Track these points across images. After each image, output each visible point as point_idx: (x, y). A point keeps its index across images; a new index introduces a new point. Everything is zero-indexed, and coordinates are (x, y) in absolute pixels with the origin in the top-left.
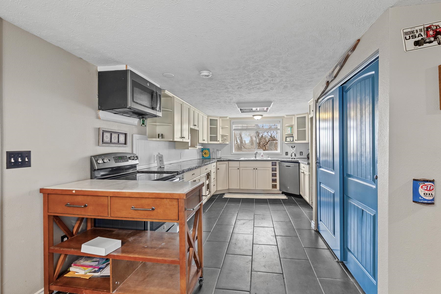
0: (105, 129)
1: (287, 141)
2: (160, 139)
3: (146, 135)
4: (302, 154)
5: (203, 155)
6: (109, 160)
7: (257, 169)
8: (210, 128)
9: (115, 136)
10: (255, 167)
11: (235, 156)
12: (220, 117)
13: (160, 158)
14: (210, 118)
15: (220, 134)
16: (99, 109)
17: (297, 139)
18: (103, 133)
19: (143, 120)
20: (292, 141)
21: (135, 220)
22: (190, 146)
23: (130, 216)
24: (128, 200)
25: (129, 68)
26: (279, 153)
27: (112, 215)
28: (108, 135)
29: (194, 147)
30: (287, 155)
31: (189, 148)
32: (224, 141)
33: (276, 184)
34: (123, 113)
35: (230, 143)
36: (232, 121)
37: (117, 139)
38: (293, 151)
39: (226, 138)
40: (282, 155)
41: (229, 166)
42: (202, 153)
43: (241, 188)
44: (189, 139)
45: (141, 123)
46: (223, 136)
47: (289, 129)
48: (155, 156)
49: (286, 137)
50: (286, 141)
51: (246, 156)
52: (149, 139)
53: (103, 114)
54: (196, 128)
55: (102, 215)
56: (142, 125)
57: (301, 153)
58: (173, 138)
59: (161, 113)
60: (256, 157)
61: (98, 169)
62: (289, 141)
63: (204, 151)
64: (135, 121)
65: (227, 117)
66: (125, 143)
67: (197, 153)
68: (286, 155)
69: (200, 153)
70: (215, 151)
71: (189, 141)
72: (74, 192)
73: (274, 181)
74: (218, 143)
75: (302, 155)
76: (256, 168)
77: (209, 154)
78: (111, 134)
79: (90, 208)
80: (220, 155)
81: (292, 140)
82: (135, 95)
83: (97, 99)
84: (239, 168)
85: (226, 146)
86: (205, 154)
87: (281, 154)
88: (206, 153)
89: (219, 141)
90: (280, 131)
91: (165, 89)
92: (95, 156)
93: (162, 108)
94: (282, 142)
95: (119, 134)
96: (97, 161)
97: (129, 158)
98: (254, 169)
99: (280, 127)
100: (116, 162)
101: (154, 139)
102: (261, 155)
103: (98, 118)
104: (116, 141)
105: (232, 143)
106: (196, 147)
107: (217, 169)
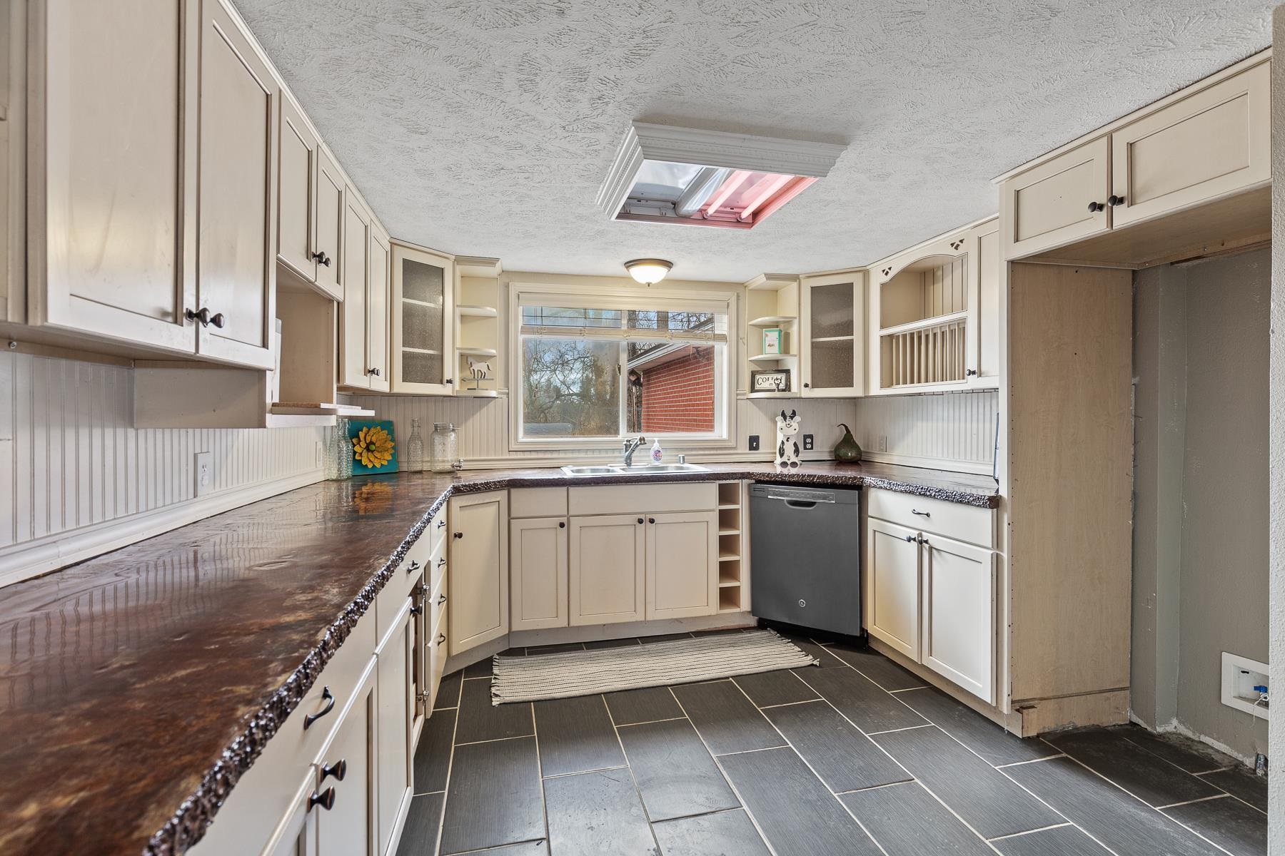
1: (757, 387)
4: (812, 443)
5: (357, 457)
7: (652, 521)
8: (406, 307)
10: (641, 512)
11: (528, 455)
12: (460, 260)
14: (401, 254)
15: (458, 345)
17: (809, 383)
20: (783, 390)
22: (276, 400)
26: (724, 440)
29: (315, 410)
30: (757, 448)
31: (268, 416)
32: (474, 385)
33: (738, 587)
35: (505, 397)
36: (516, 287)
38: (791, 432)
39: (484, 369)
40: (735, 448)
41: (512, 515)
42: (354, 446)
43: (575, 625)
44: (265, 344)
47: (773, 337)
49: (753, 374)
50: (753, 390)
51: (582, 455)
54: (324, 279)
57: (809, 440)
60: (628, 461)
62: (774, 390)
63: (362, 435)
65: (491, 262)
67: (320, 445)
68: (751, 448)
69: (343, 444)
70: (425, 431)
71: (269, 359)
73: (727, 570)
75: (812, 448)
76: (649, 516)
77: (391, 451)
81: (782, 386)
84: (564, 520)
85: (484, 410)
86: (368, 449)
87: (732, 444)
88: (372, 443)
89: (449, 382)
90: (730, 347)
94: (737, 395)
98: (640, 521)
99: (730, 327)
102: (652, 453)
105: (514, 396)
106: (329, 412)
107: (455, 536)
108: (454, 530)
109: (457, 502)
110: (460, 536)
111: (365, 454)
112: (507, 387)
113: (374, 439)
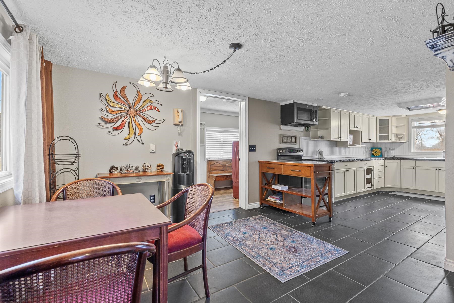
0: (284, 135)
2: (320, 139)
3: (310, 137)
5: (373, 154)
6: (286, 151)
7: (440, 169)
8: (379, 127)
9: (289, 138)
10: (438, 167)
11: (412, 155)
12: (393, 116)
13: (321, 153)
14: (379, 118)
15: (393, 132)
16: (281, 125)
18: (283, 137)
19: (307, 128)
21: (293, 175)
23: (290, 173)
24: (290, 166)
25: (295, 101)
27: (284, 173)
28: (286, 138)
31: (349, 146)
32: (398, 140)
34: (294, 126)
35: (408, 142)
36: (411, 118)
37: (290, 140)
39: (401, 137)
41: (401, 165)
42: (372, 152)
43: (416, 189)
45: (306, 130)
46: (397, 135)
48: (317, 152)
51: (431, 155)
52: (312, 140)
53: (282, 127)
54: (358, 129)
55: (280, 173)
56: (306, 131)
58: (330, 139)
59: (318, 122)
60: (444, 157)
61: (280, 155)
63: (374, 150)
64: (302, 129)
66: (295, 142)
69: (370, 151)
70: (388, 149)
72: (270, 162)
74: (390, 141)
77: (381, 153)
78: (287, 137)
79: (275, 170)
80: (393, 154)
82: (298, 115)
83: (280, 119)
84: (415, 167)
85: (402, 145)
88: (376, 151)
89: (390, 140)
91: (321, 105)
92: (279, 149)
93: (318, 118)
95: (291, 137)
96: (279, 151)
97: (297, 151)
98: (436, 169)
100: (289, 152)
101: (316, 140)
103: (280, 129)
104: (290, 141)
105: (410, 142)
107: (386, 167)
108: (385, 166)
109: (386, 161)
110: (387, 167)
111: (375, 153)
112: (408, 140)
113: (377, 151)
